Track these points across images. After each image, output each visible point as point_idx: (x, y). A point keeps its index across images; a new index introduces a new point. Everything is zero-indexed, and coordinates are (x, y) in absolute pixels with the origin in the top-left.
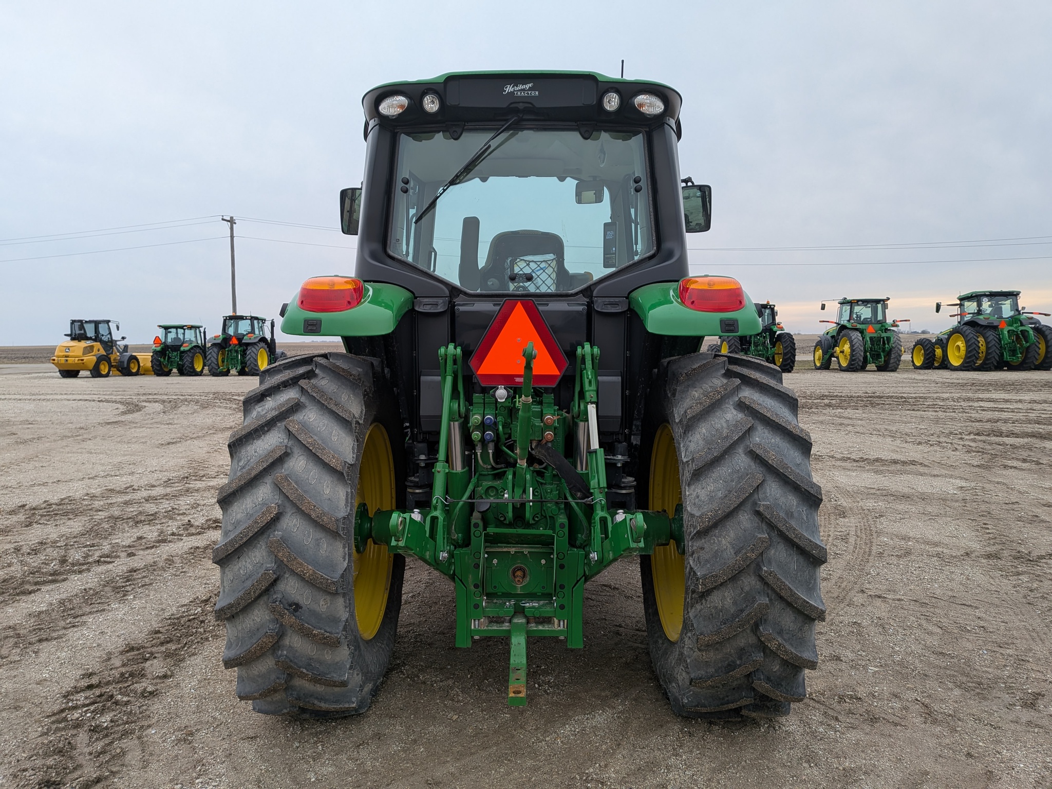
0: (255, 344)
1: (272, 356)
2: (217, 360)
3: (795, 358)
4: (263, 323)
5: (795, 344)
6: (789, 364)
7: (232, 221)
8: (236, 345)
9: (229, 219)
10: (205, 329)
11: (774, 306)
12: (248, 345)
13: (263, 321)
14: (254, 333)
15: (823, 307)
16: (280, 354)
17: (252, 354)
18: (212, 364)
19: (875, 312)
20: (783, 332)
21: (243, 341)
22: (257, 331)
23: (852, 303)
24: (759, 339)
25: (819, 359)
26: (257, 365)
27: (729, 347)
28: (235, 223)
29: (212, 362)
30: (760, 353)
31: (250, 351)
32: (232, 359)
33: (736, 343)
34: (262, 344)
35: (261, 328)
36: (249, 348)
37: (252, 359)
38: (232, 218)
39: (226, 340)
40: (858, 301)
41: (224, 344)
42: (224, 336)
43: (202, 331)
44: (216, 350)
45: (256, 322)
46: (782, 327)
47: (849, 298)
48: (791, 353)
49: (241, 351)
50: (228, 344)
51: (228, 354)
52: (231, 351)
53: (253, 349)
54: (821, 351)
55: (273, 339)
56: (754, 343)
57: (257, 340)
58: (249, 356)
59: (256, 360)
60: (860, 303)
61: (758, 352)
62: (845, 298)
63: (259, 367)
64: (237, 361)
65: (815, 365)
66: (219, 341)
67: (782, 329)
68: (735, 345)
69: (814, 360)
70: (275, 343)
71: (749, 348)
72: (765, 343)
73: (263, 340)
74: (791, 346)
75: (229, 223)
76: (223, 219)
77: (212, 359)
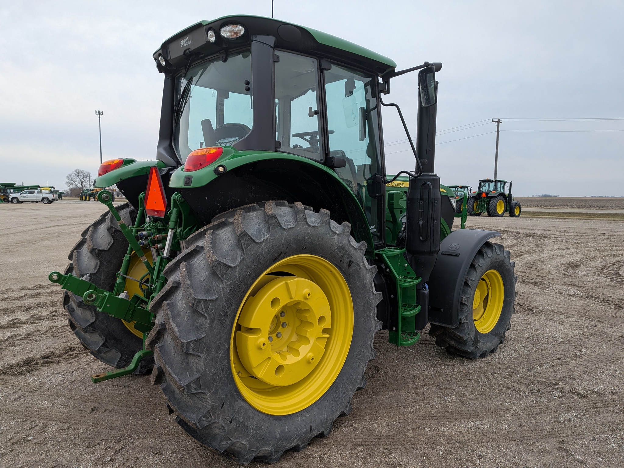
0: (496, 197)
1: (508, 205)
2: (473, 206)
4: (505, 184)
7: (499, 122)
8: (485, 198)
9: (497, 121)
10: (471, 188)
12: (492, 197)
13: (505, 183)
14: (497, 190)
16: (514, 204)
17: (493, 203)
18: (470, 209)
21: (488, 195)
22: (499, 189)
26: (496, 210)
28: (501, 123)
29: (470, 207)
31: (492, 201)
32: (481, 206)
34: (501, 197)
35: (503, 187)
36: (492, 200)
37: (492, 206)
38: (499, 120)
39: (480, 194)
41: (478, 197)
42: (479, 192)
43: (469, 189)
44: (472, 200)
45: (499, 184)
49: (487, 201)
50: (480, 197)
51: (480, 203)
52: (481, 201)
53: (494, 200)
55: (510, 195)
57: (497, 195)
58: (491, 204)
59: (495, 207)
63: (497, 211)
64: (485, 207)
66: (475, 195)
70: (511, 197)
73: (502, 194)
75: (497, 123)
76: (493, 121)
77: (470, 206)
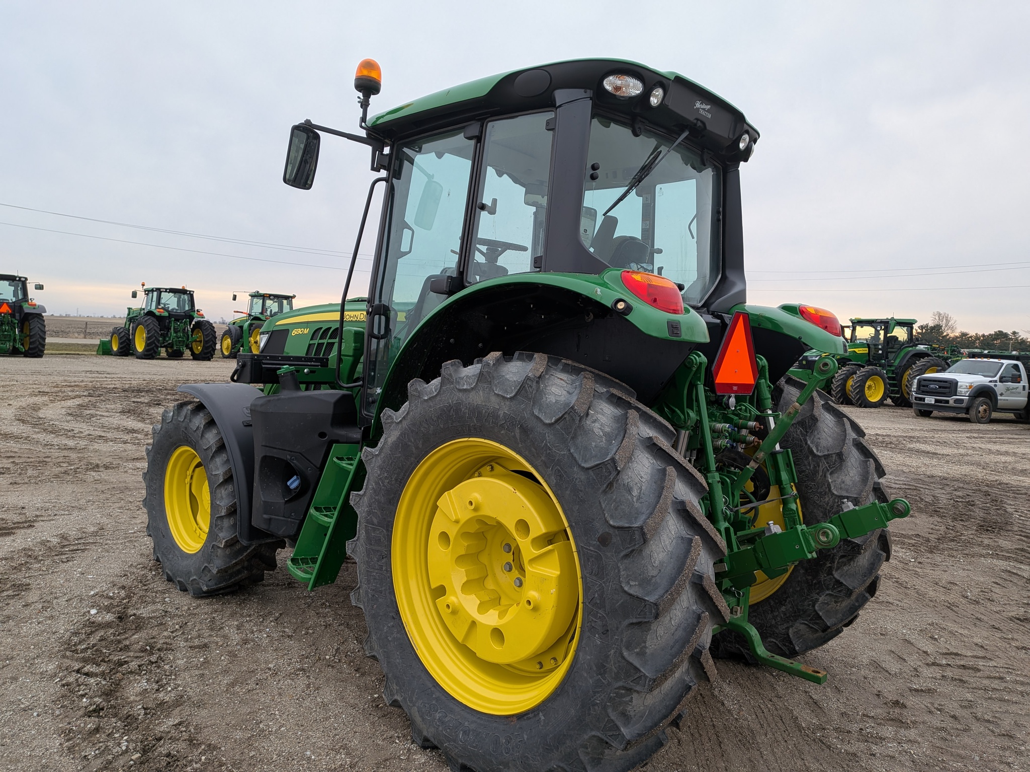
3: (215, 346)
5: (215, 332)
6: (210, 352)
11: (193, 292)
15: (235, 298)
19: (281, 307)
20: (202, 319)
23: (264, 297)
24: (179, 325)
25: (227, 348)
27: (148, 331)
30: (180, 339)
33: (155, 328)
40: (270, 295)
46: (203, 315)
47: (262, 292)
48: (212, 341)
54: (229, 340)
56: (174, 329)
60: (272, 297)
61: (178, 338)
62: (258, 292)
65: (223, 353)
67: (202, 316)
68: (155, 330)
69: (221, 348)
71: (167, 334)
72: (185, 329)
74: (212, 334)
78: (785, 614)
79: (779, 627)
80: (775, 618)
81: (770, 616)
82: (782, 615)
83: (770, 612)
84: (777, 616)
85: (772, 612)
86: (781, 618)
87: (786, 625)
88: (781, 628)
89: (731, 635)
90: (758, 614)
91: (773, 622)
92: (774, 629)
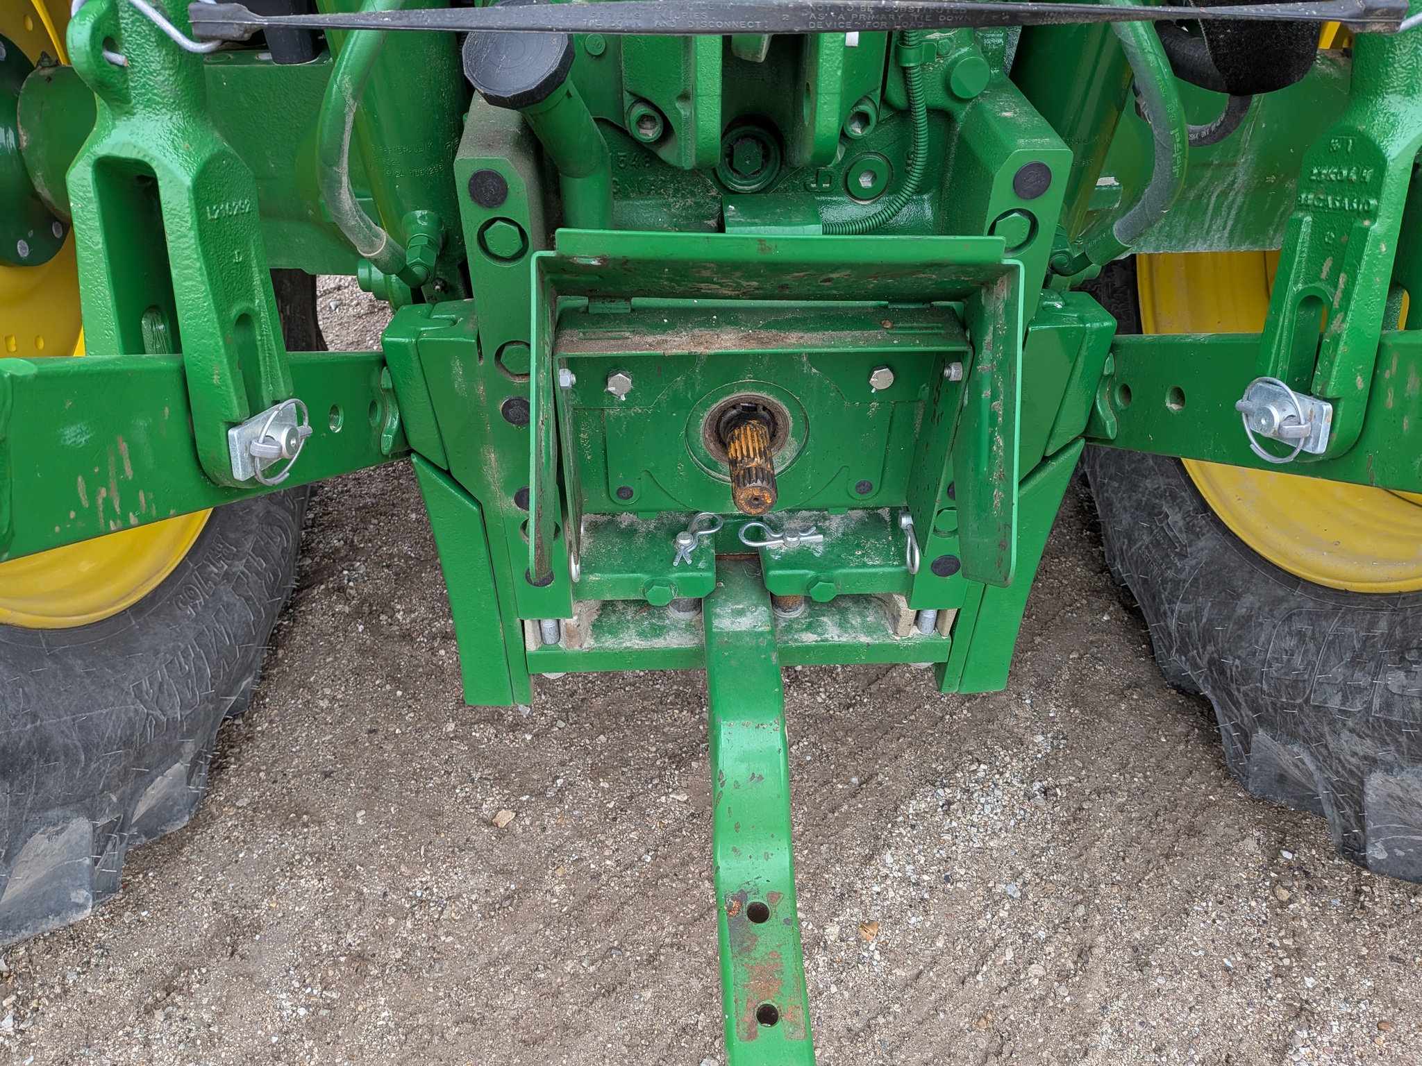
78: (1388, 706)
79: (1345, 735)
80: (1349, 692)
81: (1338, 671)
82: (1377, 703)
83: (1348, 657)
84: (1359, 690)
85: (1355, 662)
86: (1368, 709)
87: (1367, 747)
88: (1350, 746)
89: (1204, 647)
90: (1313, 638)
91: (1335, 703)
92: (1326, 729)
